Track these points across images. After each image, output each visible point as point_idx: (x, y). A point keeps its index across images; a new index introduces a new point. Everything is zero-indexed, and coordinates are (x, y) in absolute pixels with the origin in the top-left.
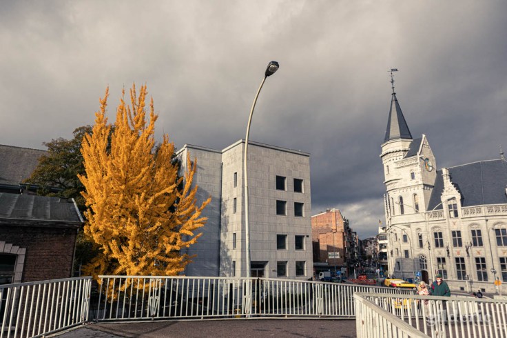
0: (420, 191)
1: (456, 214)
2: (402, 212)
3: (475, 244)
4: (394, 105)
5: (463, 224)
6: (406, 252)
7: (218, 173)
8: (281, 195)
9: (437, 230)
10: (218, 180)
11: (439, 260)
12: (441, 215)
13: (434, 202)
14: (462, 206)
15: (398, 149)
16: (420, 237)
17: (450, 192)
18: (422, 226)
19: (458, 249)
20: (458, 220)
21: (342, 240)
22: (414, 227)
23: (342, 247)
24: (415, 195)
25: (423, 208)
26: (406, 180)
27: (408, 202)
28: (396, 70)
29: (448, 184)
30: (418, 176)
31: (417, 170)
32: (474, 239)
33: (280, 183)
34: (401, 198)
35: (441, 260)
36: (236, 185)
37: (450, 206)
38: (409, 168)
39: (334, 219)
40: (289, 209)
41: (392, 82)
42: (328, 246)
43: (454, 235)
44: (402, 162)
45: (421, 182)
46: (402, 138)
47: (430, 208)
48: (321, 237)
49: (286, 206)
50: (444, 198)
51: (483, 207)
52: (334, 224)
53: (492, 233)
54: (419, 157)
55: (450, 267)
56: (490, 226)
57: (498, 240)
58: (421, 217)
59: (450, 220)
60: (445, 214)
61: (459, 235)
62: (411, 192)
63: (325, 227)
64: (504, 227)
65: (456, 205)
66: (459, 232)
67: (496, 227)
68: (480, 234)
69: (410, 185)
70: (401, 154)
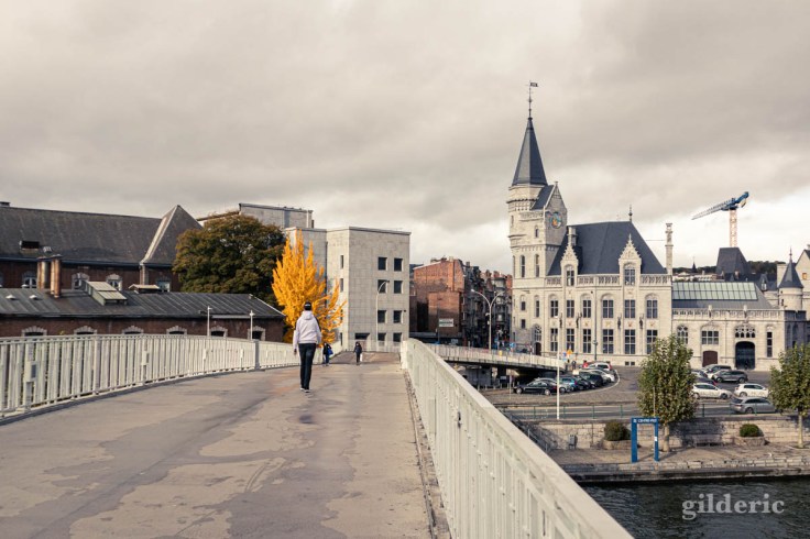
0: (542, 253)
1: (572, 284)
2: (523, 276)
3: (585, 316)
4: (528, 135)
5: (576, 294)
6: (523, 322)
8: (383, 275)
9: (554, 299)
11: (552, 330)
12: (559, 281)
13: (554, 268)
14: (579, 273)
15: (524, 196)
16: (538, 302)
17: (570, 260)
18: (540, 292)
19: (570, 320)
20: (573, 288)
21: (458, 302)
22: (533, 293)
23: (458, 311)
24: (537, 256)
25: (543, 273)
26: (529, 237)
27: (530, 264)
28: (536, 85)
29: (570, 250)
30: (542, 234)
31: (542, 226)
32: (585, 310)
33: (382, 263)
34: (523, 258)
35: (554, 331)
36: (342, 267)
37: (568, 273)
38: (533, 224)
40: (390, 287)
41: (530, 101)
42: (438, 310)
43: (568, 305)
44: (528, 215)
45: (544, 242)
46: (532, 183)
47: (550, 274)
48: (431, 297)
49: (387, 284)
50: (563, 264)
51: (595, 277)
52: (450, 278)
53: (600, 305)
54: (544, 211)
55: (561, 339)
56: (599, 298)
57: (605, 311)
58: (541, 282)
59: (567, 288)
60: (563, 281)
61: (573, 305)
62: (534, 252)
63: (438, 283)
64: (612, 298)
65: (573, 272)
66: (573, 302)
67: (605, 298)
68: (590, 305)
69: (533, 243)
70: (529, 203)
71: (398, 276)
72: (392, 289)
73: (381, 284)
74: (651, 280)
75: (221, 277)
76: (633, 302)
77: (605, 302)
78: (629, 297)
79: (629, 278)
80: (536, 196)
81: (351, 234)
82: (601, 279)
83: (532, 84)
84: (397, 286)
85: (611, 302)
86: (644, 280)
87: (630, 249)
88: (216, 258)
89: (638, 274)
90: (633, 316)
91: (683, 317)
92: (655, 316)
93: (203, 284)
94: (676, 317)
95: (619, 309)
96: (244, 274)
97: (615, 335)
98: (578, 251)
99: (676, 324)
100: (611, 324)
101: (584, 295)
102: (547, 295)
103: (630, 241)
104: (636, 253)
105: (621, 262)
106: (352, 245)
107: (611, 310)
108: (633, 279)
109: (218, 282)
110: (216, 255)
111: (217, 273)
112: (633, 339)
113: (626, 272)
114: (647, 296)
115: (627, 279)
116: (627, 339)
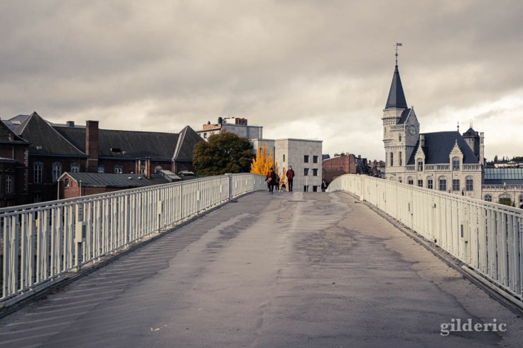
0: (403, 151)
1: (422, 170)
2: (392, 165)
3: (429, 188)
4: (395, 81)
5: (424, 176)
8: (307, 165)
9: (410, 179)
12: (413, 168)
13: (411, 161)
14: (425, 163)
15: (393, 116)
16: (401, 181)
17: (420, 155)
18: (402, 175)
20: (422, 173)
22: (398, 176)
24: (401, 153)
25: (404, 163)
26: (396, 141)
27: (396, 158)
28: (401, 45)
29: (420, 149)
30: (403, 139)
31: (404, 134)
32: (429, 185)
33: (306, 159)
34: (392, 154)
36: (284, 160)
37: (419, 163)
38: (398, 133)
39: (347, 162)
41: (397, 55)
43: (419, 181)
44: (395, 127)
45: (404, 144)
46: (397, 107)
47: (408, 164)
49: (309, 171)
50: (416, 158)
51: (435, 165)
52: (347, 166)
53: (438, 183)
54: (405, 125)
56: (437, 178)
57: (441, 186)
58: (402, 169)
59: (419, 173)
60: (416, 168)
61: (422, 183)
62: (399, 150)
63: (339, 169)
64: (445, 178)
65: (422, 162)
66: (422, 181)
67: (441, 179)
68: (432, 183)
69: (398, 145)
70: (395, 120)
71: (315, 166)
72: (312, 174)
73: (306, 171)
74: (470, 167)
75: (219, 167)
76: (458, 180)
77: (441, 181)
78: (456, 178)
79: (456, 166)
80: (400, 115)
81: (289, 143)
82: (439, 167)
83: (398, 44)
84: (315, 171)
85: (445, 181)
86: (465, 167)
87: (456, 148)
88: (216, 157)
89: (461, 164)
90: (458, 189)
91: (488, 190)
92: (472, 189)
93: (209, 171)
94: (484, 190)
95: (449, 185)
96: (232, 166)
98: (425, 150)
99: (484, 194)
101: (429, 176)
102: (407, 176)
103: (456, 144)
104: (460, 151)
105: (451, 156)
106: (289, 149)
107: (445, 186)
108: (458, 167)
109: (217, 170)
110: (216, 155)
111: (217, 165)
113: (454, 162)
114: (466, 177)
115: (454, 167)
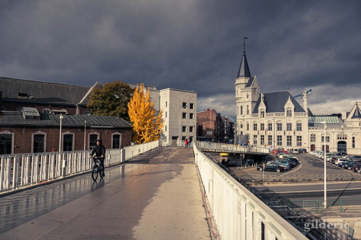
0: (250, 104)
1: (263, 117)
2: (242, 114)
3: (269, 130)
4: (244, 58)
5: (265, 121)
6: (242, 132)
7: (158, 100)
8: (185, 110)
9: (255, 123)
10: (158, 103)
11: (254, 136)
12: (257, 116)
13: (255, 111)
14: (266, 112)
15: (242, 82)
16: (248, 125)
17: (262, 107)
18: (249, 121)
19: (262, 131)
20: (264, 119)
21: (214, 125)
22: (246, 121)
23: (214, 129)
24: (248, 106)
25: (250, 112)
26: (244, 98)
27: (245, 109)
28: (247, 38)
29: (262, 103)
30: (250, 97)
31: (250, 94)
32: (269, 128)
33: (184, 104)
34: (242, 107)
35: (255, 136)
36: (166, 106)
37: (262, 112)
38: (246, 93)
39: (211, 114)
41: (244, 45)
42: (207, 128)
43: (262, 126)
44: (244, 89)
45: (251, 100)
46: (245, 77)
47: (253, 113)
48: (204, 123)
49: (186, 115)
50: (259, 109)
51: (274, 114)
52: (211, 116)
53: (276, 125)
54: (251, 87)
55: (258, 139)
56: (275, 122)
57: (278, 128)
58: (249, 116)
60: (259, 115)
61: (264, 126)
62: (246, 104)
63: (206, 118)
64: (281, 122)
65: (264, 112)
66: (264, 124)
67: (278, 122)
68: (271, 125)
69: (246, 101)
70: (244, 85)
71: (191, 111)
72: (189, 117)
73: (184, 115)
74: (299, 115)
75: (109, 110)
76: (291, 124)
77: (278, 124)
78: (289, 122)
79: (289, 114)
80: (247, 82)
81: (170, 92)
82: (276, 115)
83: (245, 38)
84: (191, 115)
85: (281, 124)
86: (296, 115)
87: (289, 101)
88: (107, 101)
89: (293, 112)
90: (291, 130)
91: (313, 130)
92: (301, 130)
93: (100, 113)
94: (310, 130)
95: (284, 127)
96: (120, 108)
97: (283, 138)
98: (265, 103)
99: (310, 133)
100: (281, 133)
101: (269, 121)
102: (252, 121)
103: (289, 99)
104: (292, 103)
105: (286, 107)
106: (171, 96)
107: (281, 128)
108: (291, 115)
109: (107, 112)
110: (107, 99)
111: (108, 108)
112: (291, 140)
113: (288, 111)
114: (297, 121)
115: (288, 114)
116: (288, 140)
